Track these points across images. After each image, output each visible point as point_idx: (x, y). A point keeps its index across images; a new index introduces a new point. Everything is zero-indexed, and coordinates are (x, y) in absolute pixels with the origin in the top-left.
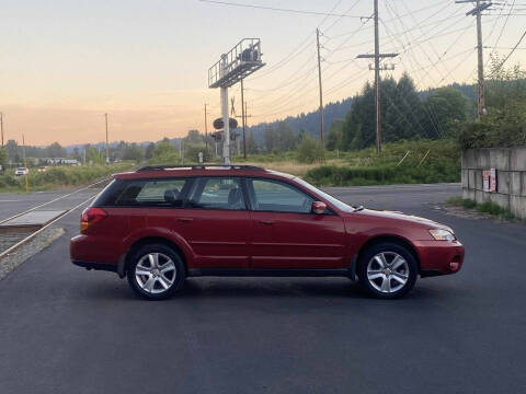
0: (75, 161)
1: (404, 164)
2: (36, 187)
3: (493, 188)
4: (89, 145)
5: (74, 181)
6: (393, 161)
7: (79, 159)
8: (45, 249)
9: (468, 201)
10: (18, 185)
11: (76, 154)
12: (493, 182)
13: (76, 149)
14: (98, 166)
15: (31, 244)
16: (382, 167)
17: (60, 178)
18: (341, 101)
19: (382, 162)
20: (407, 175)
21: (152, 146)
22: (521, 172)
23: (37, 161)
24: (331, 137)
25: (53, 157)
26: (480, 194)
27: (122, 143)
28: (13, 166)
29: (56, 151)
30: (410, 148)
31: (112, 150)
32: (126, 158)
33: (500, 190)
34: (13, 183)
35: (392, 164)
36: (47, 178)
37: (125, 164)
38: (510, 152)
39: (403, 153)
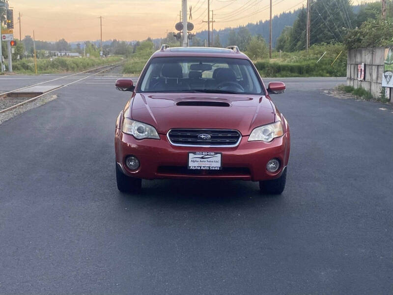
0: (77, 54)
1: (321, 62)
2: (44, 71)
3: (363, 78)
4: (89, 42)
5: (73, 68)
6: (314, 59)
7: (80, 52)
8: (42, 105)
9: (349, 87)
10: (31, 69)
11: (78, 49)
12: (363, 73)
13: (78, 45)
14: (93, 58)
15: (34, 103)
16: (304, 63)
17: (63, 66)
18: (292, 12)
19: (305, 60)
20: (323, 70)
21: (138, 44)
22: (378, 66)
23: (47, 53)
24: (281, 41)
25: (60, 51)
26: (356, 82)
27: (115, 41)
28: (28, 56)
29: (63, 46)
30: (327, 50)
31: (106, 46)
32: (117, 53)
33: (366, 78)
34: (27, 68)
35: (312, 61)
36: (53, 65)
37: (116, 58)
38: (373, 51)
39: (321, 53)
